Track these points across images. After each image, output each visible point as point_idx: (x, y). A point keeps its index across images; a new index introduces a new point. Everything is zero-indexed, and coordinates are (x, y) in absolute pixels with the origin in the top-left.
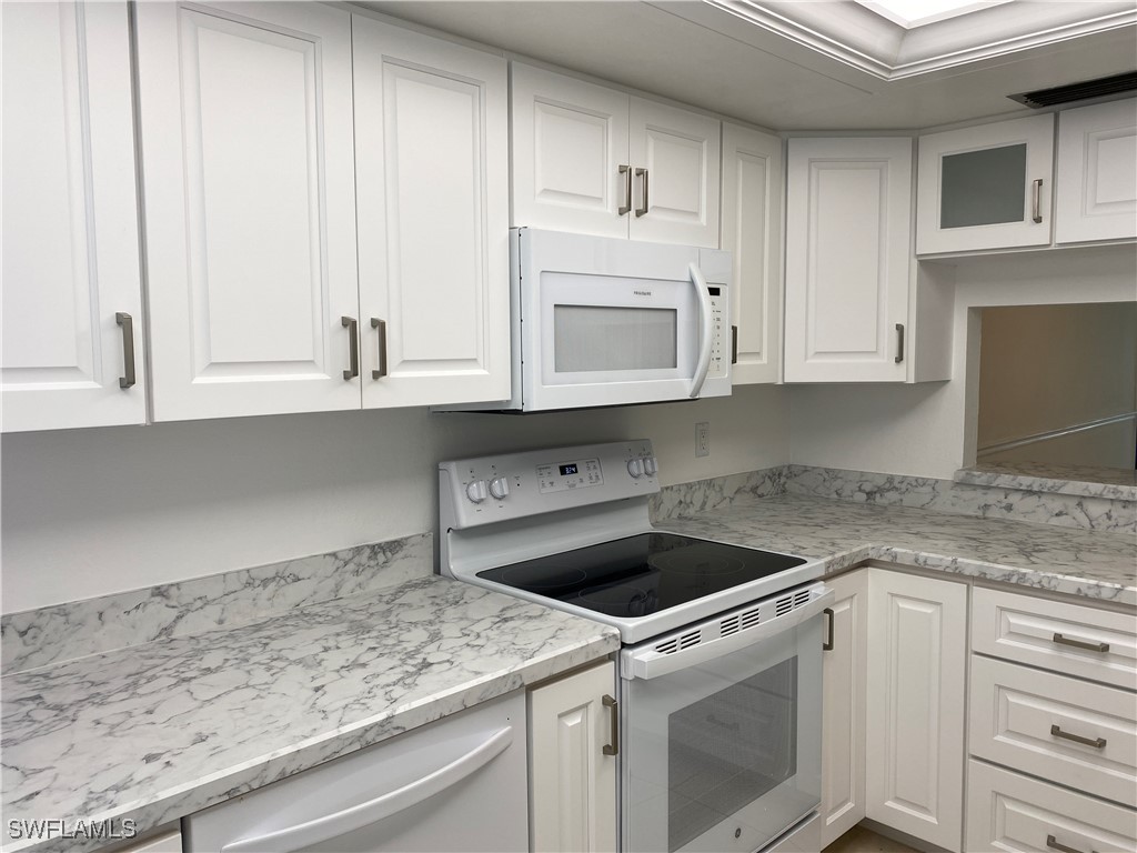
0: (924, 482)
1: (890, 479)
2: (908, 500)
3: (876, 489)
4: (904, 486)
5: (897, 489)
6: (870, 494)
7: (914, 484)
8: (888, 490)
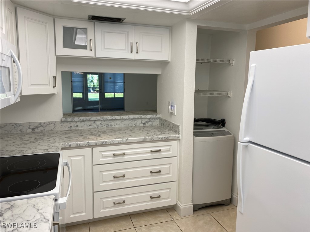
0: (52, 123)
1: (40, 123)
2: (46, 129)
3: (35, 127)
4: (45, 125)
5: (43, 126)
6: (33, 129)
7: (48, 124)
8: (40, 127)
